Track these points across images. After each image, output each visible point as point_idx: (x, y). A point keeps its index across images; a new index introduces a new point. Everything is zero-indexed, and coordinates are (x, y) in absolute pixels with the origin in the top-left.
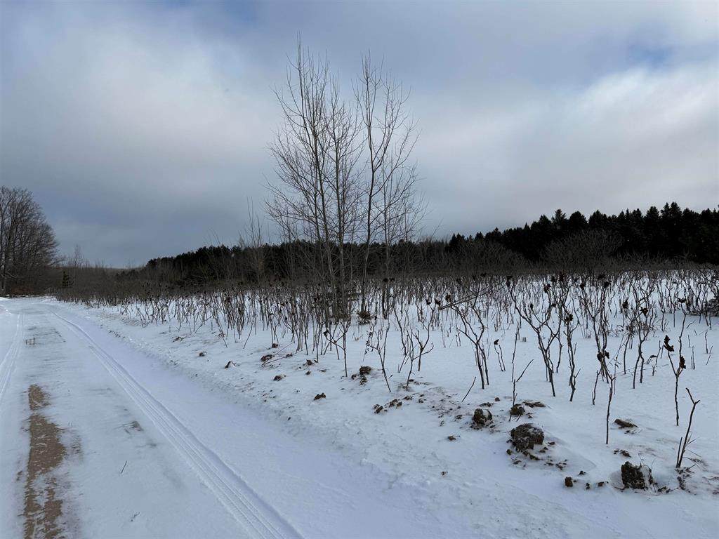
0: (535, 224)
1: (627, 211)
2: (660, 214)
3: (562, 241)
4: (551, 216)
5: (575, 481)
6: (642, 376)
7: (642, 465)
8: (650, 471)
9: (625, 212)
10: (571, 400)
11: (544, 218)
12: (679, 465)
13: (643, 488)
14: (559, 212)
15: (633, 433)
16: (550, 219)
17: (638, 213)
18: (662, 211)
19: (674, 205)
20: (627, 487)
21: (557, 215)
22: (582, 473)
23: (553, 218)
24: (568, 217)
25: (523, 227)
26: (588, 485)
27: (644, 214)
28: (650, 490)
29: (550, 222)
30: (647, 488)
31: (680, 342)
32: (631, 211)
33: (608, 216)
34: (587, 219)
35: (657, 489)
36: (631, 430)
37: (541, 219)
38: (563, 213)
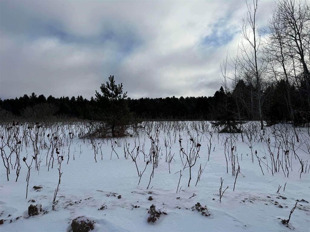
0: (21, 98)
1: (64, 97)
2: (76, 100)
3: (32, 107)
4: (29, 95)
5: (5, 221)
6: (53, 165)
7: (38, 204)
8: (41, 206)
9: (63, 97)
10: (16, 181)
11: (26, 96)
12: (54, 200)
13: (37, 214)
14: (33, 94)
15: (40, 191)
16: (29, 97)
17: (67, 98)
18: (77, 98)
19: (81, 97)
20: (30, 216)
21: (32, 95)
22: (9, 216)
23: (30, 96)
24: (38, 96)
25: (15, 99)
26: (11, 220)
27: (70, 99)
28: (40, 215)
29: (29, 98)
30: (39, 214)
31: (69, 150)
32: (65, 97)
33: (55, 98)
34: (47, 98)
35: (43, 213)
36: (39, 190)
37: (24, 96)
38: (35, 94)
